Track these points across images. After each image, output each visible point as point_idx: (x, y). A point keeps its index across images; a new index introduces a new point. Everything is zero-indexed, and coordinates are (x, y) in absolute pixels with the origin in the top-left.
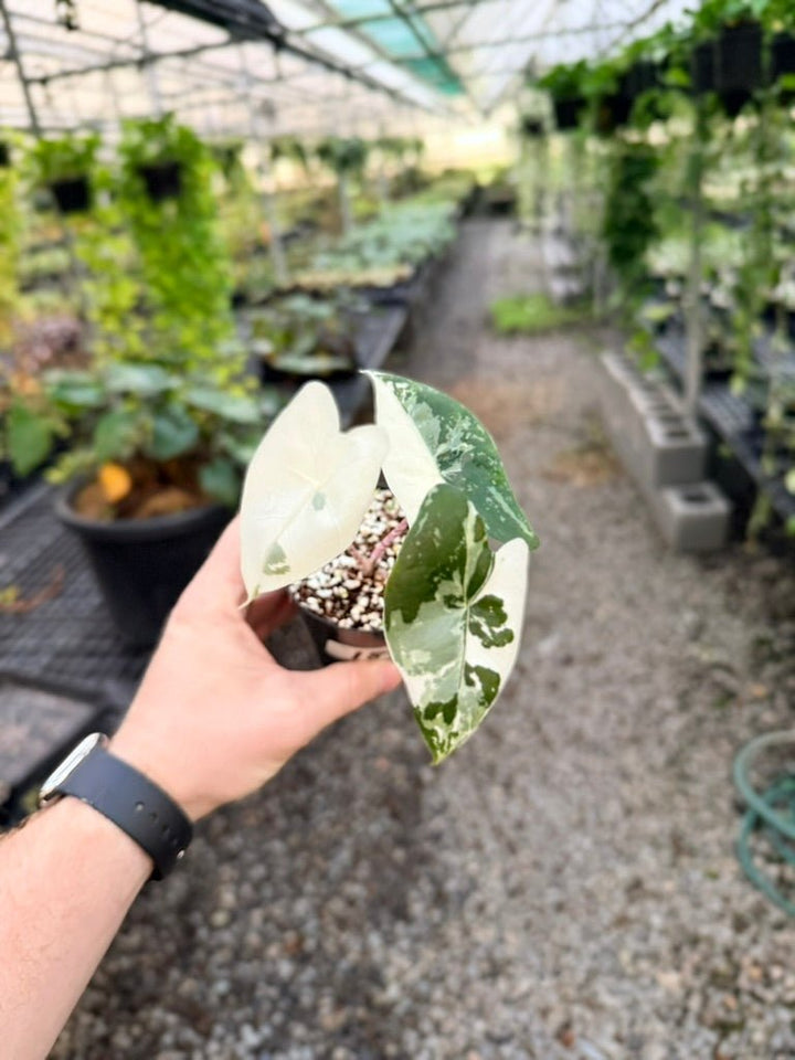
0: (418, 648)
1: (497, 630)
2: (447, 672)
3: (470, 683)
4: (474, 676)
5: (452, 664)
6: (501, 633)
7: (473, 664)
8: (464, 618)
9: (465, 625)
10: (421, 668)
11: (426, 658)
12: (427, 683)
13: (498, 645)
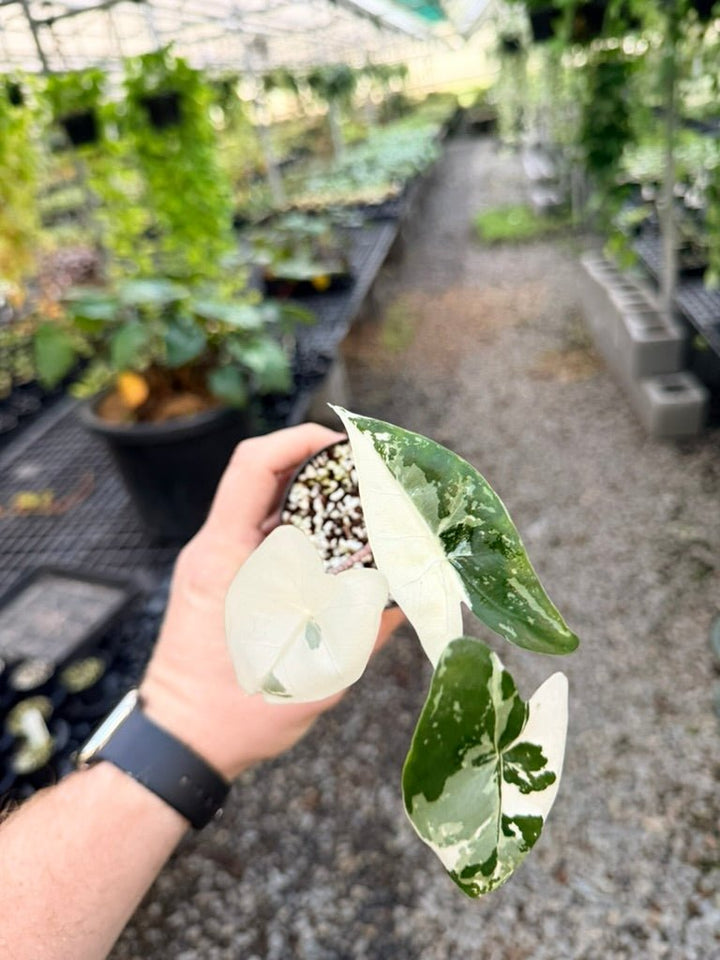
0: (447, 821)
1: (536, 774)
2: (483, 832)
3: (509, 833)
4: (513, 827)
5: (488, 821)
6: (541, 776)
7: (511, 815)
8: (498, 768)
9: (499, 777)
10: (452, 839)
11: (458, 828)
12: (462, 851)
13: (539, 790)
